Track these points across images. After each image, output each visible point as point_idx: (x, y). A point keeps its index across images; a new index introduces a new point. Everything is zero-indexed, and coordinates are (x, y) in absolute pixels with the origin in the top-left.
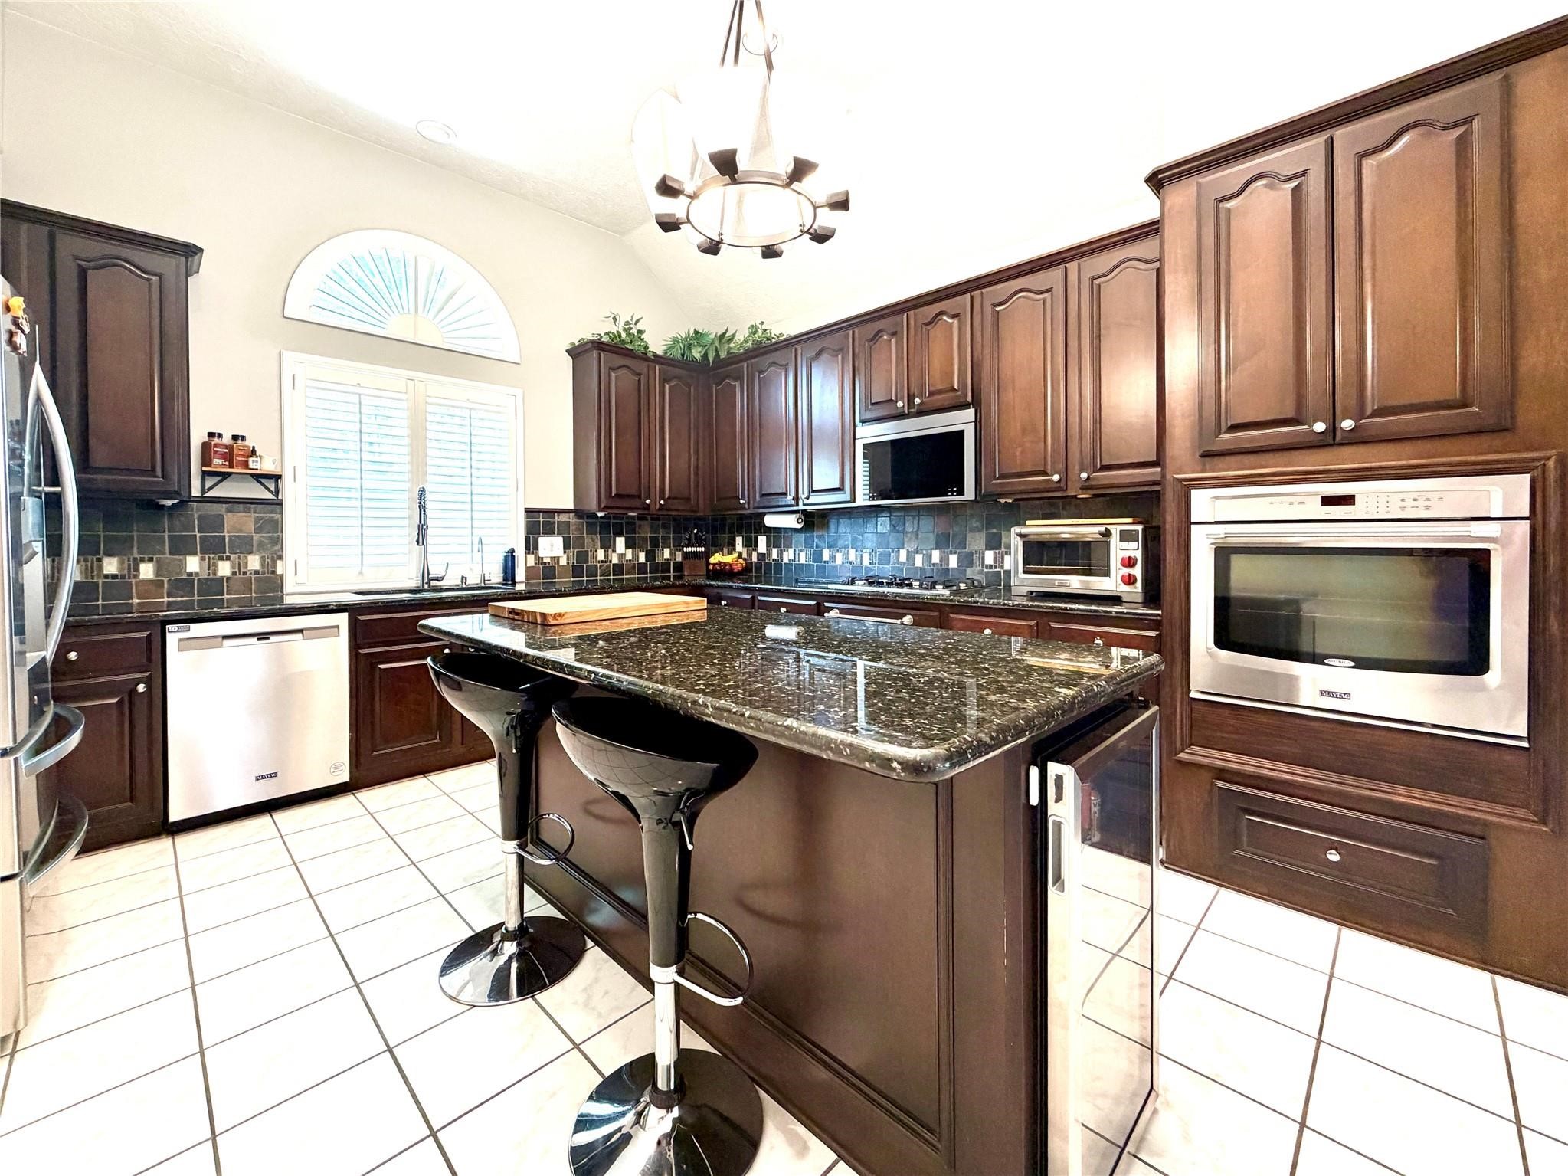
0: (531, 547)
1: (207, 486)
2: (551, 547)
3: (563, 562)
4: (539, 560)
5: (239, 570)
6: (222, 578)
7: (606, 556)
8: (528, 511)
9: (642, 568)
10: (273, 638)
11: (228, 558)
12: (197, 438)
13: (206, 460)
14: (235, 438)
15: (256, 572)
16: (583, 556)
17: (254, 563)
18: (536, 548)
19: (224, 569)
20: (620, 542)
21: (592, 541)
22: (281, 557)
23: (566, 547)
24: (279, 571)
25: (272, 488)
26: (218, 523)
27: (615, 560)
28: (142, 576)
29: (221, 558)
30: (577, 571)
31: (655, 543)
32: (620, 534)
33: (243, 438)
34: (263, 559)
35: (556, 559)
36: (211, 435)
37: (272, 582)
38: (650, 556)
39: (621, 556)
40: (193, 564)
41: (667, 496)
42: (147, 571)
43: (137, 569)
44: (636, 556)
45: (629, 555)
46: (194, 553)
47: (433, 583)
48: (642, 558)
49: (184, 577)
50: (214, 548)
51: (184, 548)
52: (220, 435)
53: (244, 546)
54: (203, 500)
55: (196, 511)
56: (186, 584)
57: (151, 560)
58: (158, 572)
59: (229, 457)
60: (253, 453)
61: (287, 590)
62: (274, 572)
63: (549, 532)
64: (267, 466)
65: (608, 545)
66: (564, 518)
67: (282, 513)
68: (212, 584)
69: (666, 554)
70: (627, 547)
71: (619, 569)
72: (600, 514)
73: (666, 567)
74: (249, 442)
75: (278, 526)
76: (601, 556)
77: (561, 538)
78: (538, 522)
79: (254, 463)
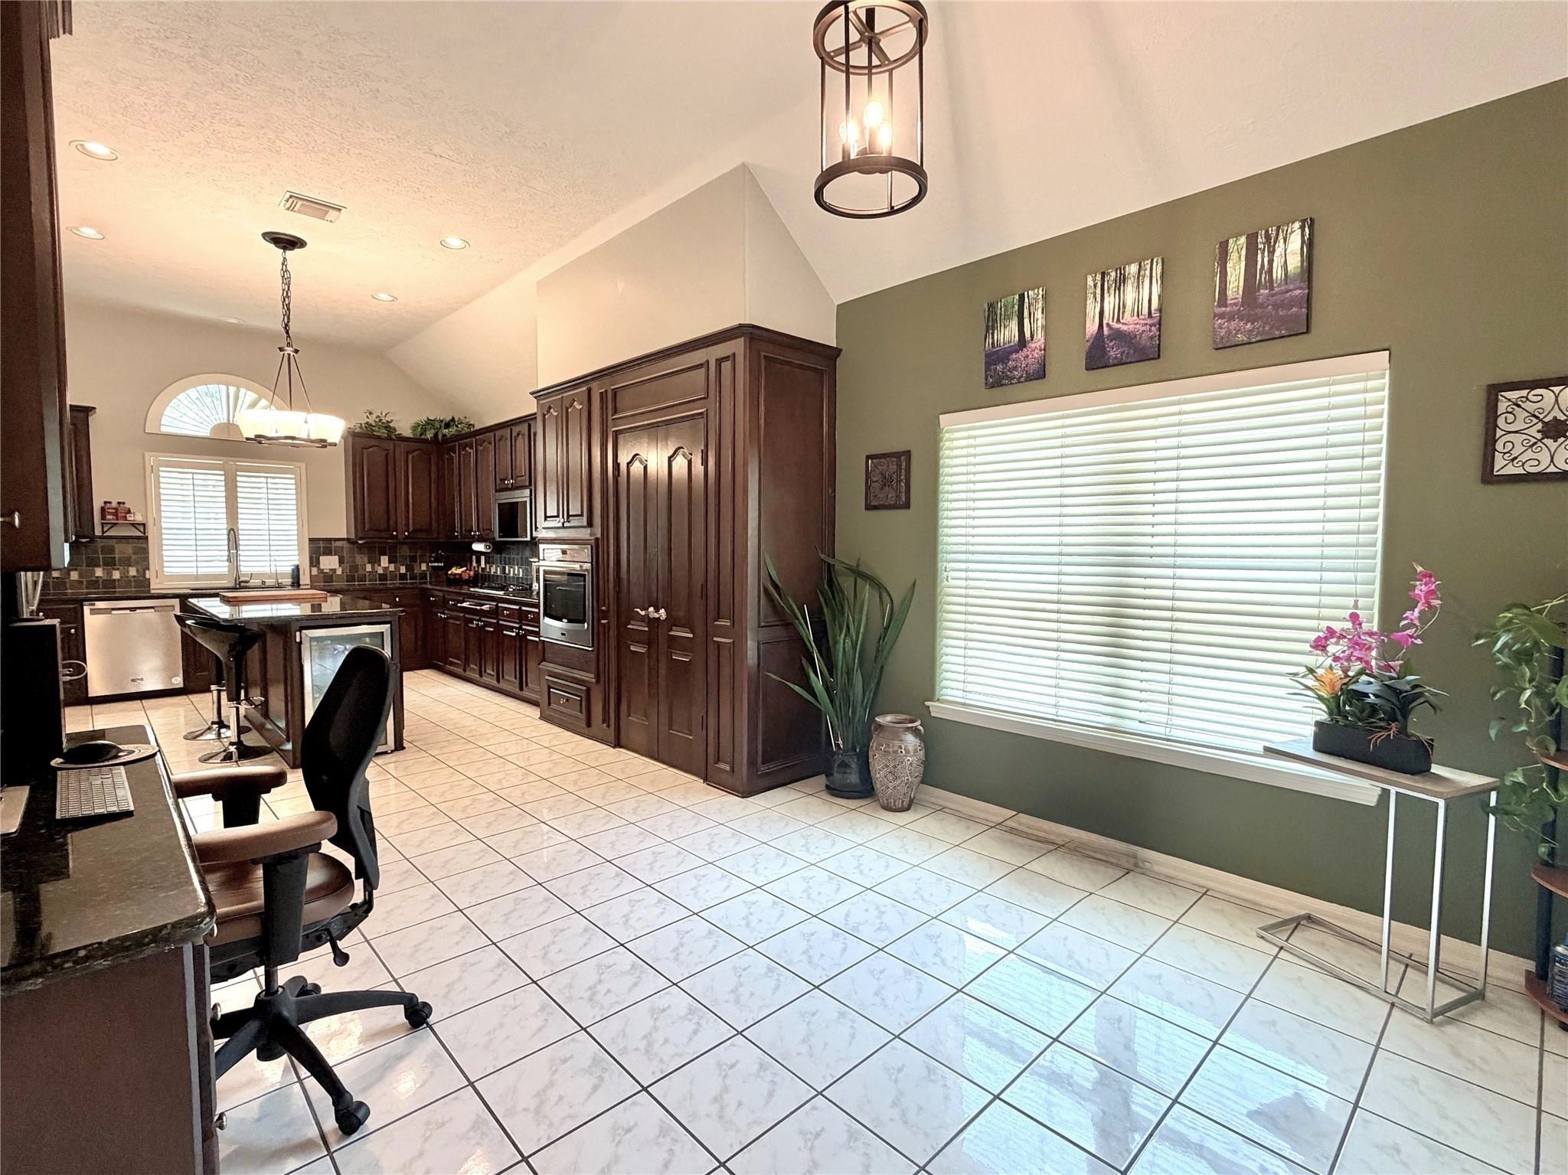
0: (314, 562)
1: (105, 529)
2: (330, 562)
3: (339, 572)
4: (321, 571)
5: (125, 576)
6: (114, 580)
7: (373, 568)
8: (311, 540)
9: (403, 577)
10: (138, 611)
11: (118, 569)
12: (97, 505)
13: (103, 517)
14: (119, 503)
15: (134, 577)
16: (354, 568)
17: (133, 572)
18: (318, 562)
19: (116, 575)
20: (384, 561)
21: (361, 559)
22: (148, 569)
23: (341, 562)
24: (147, 576)
25: (142, 530)
26: (112, 550)
27: (381, 571)
28: (72, 579)
29: (114, 569)
30: (351, 579)
31: (413, 559)
32: (385, 555)
33: (124, 503)
34: (137, 571)
35: (334, 571)
36: (105, 503)
37: (144, 582)
38: (409, 568)
39: (385, 569)
40: (99, 572)
41: (411, 530)
42: (74, 575)
43: (69, 575)
44: (397, 569)
45: (392, 567)
46: (99, 566)
47: (242, 584)
48: (403, 570)
49: (94, 579)
50: (110, 564)
51: (93, 563)
52: (110, 503)
53: (127, 563)
54: (102, 537)
55: (100, 543)
56: (94, 583)
57: (76, 570)
58: (80, 576)
59: (116, 514)
60: (129, 512)
61: (152, 587)
62: (144, 577)
63: (328, 552)
64: (139, 518)
65: (375, 561)
66: (338, 544)
67: (148, 544)
68: (110, 583)
69: (424, 567)
70: (390, 562)
71: (383, 577)
72: (360, 542)
73: (423, 575)
74: (127, 506)
75: (146, 551)
76: (369, 568)
77: (337, 557)
78: (319, 547)
79: (130, 518)
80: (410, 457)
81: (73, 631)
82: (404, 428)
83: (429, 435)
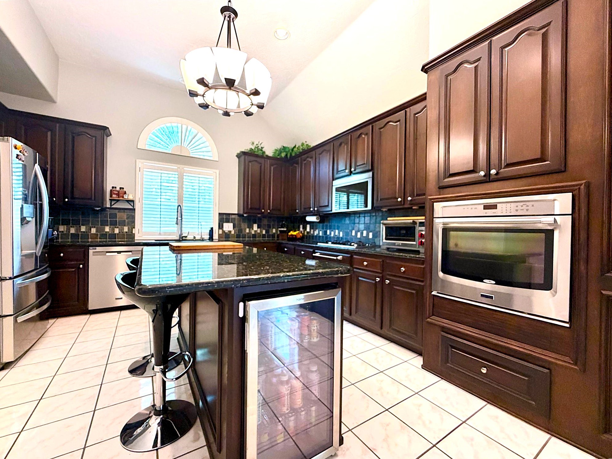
0: (221, 226)
1: (112, 204)
2: (228, 227)
3: (233, 233)
4: (224, 232)
5: (121, 231)
6: (116, 234)
7: (249, 230)
8: (220, 214)
9: (264, 236)
11: (118, 227)
12: (109, 188)
13: (111, 196)
14: (121, 188)
15: (126, 232)
16: (240, 231)
17: (126, 229)
18: (223, 226)
19: (117, 231)
20: (255, 226)
21: (244, 225)
22: (134, 228)
23: (234, 227)
24: (133, 232)
25: (132, 205)
26: (115, 216)
27: (253, 233)
28: (92, 232)
29: (116, 227)
30: (239, 235)
31: (269, 226)
32: (255, 223)
33: (123, 188)
34: (128, 228)
35: (230, 230)
36: (113, 187)
37: (131, 236)
38: (267, 231)
39: (255, 231)
40: (107, 229)
43: (91, 230)
44: (261, 231)
45: (259, 230)
46: (108, 225)
47: (183, 238)
48: (264, 232)
49: (104, 233)
50: (114, 224)
51: (105, 224)
52: (116, 187)
53: (123, 224)
54: (111, 208)
55: (108, 212)
56: (105, 235)
57: (95, 227)
58: (97, 231)
59: (118, 195)
60: (125, 193)
61: (136, 238)
62: (132, 232)
63: (228, 221)
64: (131, 198)
65: (251, 227)
66: (233, 216)
67: (135, 213)
68: (113, 236)
69: (274, 230)
70: (258, 227)
71: (254, 235)
72: (245, 215)
74: (125, 189)
75: (133, 217)
76: (247, 230)
77: (232, 224)
78: (224, 218)
79: (125, 197)
80: (272, 168)
81: (81, 266)
82: (270, 154)
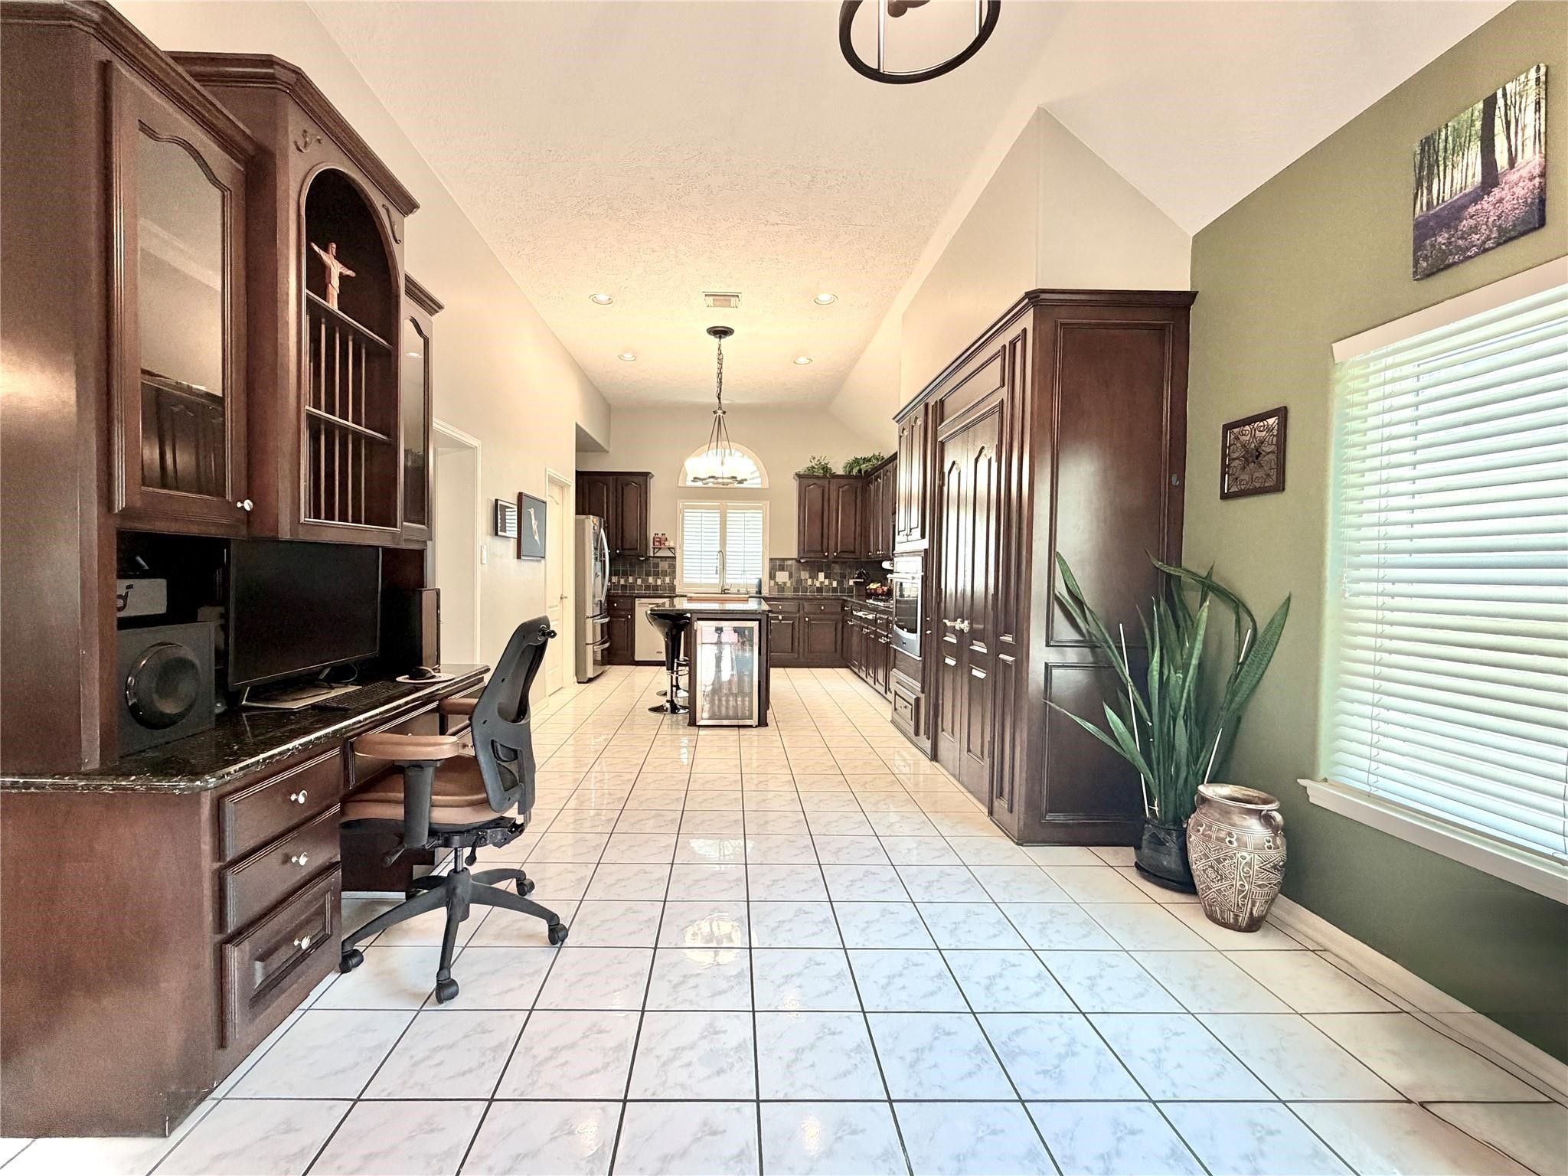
0: (772, 577)
1: (655, 552)
2: (782, 577)
3: (789, 585)
4: (776, 584)
5: (663, 581)
6: (658, 584)
7: (813, 582)
8: (771, 559)
9: (835, 590)
11: (660, 578)
12: (651, 536)
13: (654, 543)
14: (663, 534)
15: (668, 582)
16: (799, 582)
17: (667, 580)
18: (775, 577)
19: (659, 582)
20: (821, 575)
21: (804, 575)
22: (675, 578)
23: (791, 577)
24: (675, 582)
25: (673, 552)
26: (656, 565)
27: (818, 585)
28: (638, 584)
29: (658, 578)
30: (796, 590)
31: (843, 576)
32: (822, 571)
33: (665, 534)
34: (670, 580)
35: (785, 583)
36: (655, 534)
37: (673, 588)
38: (840, 583)
39: (822, 583)
40: (651, 580)
41: (839, 551)
42: (639, 582)
43: (637, 581)
44: (831, 584)
45: (827, 582)
47: (726, 591)
48: (835, 584)
49: (648, 584)
50: (657, 574)
51: (648, 574)
52: (658, 534)
53: (665, 574)
54: (654, 557)
55: (651, 561)
56: (648, 587)
59: (660, 542)
60: (667, 540)
61: (676, 591)
62: (673, 584)
63: (782, 569)
64: (672, 544)
65: (814, 577)
66: (789, 562)
67: (676, 562)
68: (656, 587)
69: (851, 582)
70: (825, 578)
71: (820, 590)
72: (802, 561)
73: (850, 590)
74: (666, 536)
75: (674, 566)
76: (809, 582)
77: (787, 573)
78: (777, 565)
79: (667, 544)
80: (841, 490)
81: (629, 617)
82: (839, 470)
83: (855, 472)
